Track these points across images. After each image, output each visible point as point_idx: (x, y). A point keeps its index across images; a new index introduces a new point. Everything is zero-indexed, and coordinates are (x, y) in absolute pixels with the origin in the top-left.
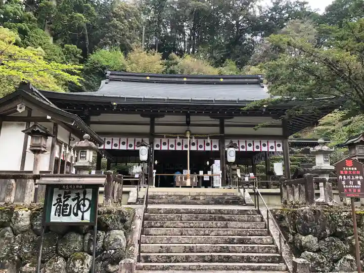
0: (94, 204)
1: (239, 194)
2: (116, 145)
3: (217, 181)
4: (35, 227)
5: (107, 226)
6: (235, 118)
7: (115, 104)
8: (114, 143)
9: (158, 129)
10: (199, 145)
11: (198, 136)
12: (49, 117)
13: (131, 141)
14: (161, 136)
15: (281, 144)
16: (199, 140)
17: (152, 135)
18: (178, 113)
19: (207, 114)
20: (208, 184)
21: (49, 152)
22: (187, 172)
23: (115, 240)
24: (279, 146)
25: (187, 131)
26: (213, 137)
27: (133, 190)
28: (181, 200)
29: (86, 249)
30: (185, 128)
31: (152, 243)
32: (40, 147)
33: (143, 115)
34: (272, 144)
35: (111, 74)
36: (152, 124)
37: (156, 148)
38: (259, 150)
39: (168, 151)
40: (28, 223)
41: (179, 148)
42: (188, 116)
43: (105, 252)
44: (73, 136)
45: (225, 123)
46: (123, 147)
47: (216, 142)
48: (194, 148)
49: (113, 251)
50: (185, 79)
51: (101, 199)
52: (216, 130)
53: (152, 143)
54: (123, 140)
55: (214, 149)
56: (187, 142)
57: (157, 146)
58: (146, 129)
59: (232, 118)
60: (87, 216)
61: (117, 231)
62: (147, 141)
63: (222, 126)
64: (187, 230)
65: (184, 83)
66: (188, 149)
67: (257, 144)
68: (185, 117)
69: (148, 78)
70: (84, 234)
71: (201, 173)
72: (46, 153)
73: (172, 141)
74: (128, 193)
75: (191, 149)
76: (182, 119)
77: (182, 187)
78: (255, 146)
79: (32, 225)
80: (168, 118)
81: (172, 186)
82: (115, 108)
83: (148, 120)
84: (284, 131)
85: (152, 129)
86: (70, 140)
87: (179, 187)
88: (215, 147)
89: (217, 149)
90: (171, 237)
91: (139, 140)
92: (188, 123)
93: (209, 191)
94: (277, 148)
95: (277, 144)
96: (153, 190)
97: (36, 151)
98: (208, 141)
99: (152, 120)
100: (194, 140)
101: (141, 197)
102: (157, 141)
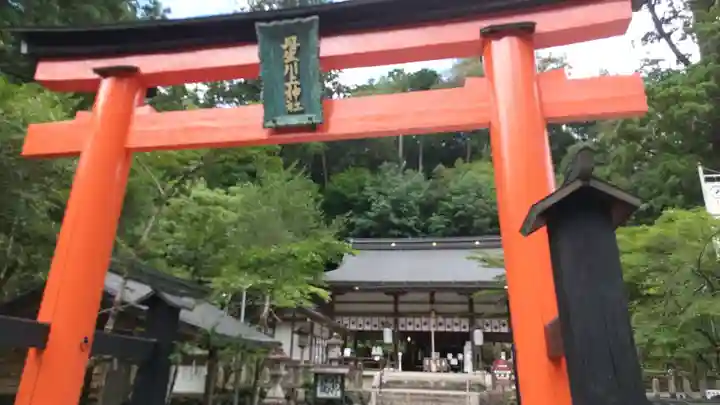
2: (360, 325)
3: (468, 367)
4: (308, 401)
7: (357, 288)
8: (359, 323)
10: (446, 325)
11: (446, 315)
12: (309, 320)
13: (376, 320)
14: (405, 315)
16: (446, 320)
17: (396, 314)
20: (458, 368)
22: (435, 355)
25: (431, 310)
26: (462, 315)
27: (376, 374)
28: (424, 385)
30: (430, 306)
33: (387, 294)
36: (396, 303)
37: (401, 329)
39: (414, 332)
40: (304, 397)
41: (425, 329)
42: (432, 294)
45: (474, 301)
46: (367, 328)
47: (465, 322)
48: (441, 329)
50: (434, 244)
51: (347, 383)
52: (465, 308)
53: (396, 322)
54: (368, 319)
55: (463, 330)
56: (433, 321)
57: (402, 326)
58: (390, 308)
60: (339, 394)
62: (391, 320)
65: (432, 250)
66: (432, 330)
68: (429, 294)
69: (393, 245)
71: (450, 356)
73: (418, 321)
74: (372, 377)
75: (436, 330)
76: (426, 296)
77: (428, 372)
80: (411, 297)
81: (421, 370)
83: (391, 298)
85: (396, 307)
87: (425, 371)
88: (464, 327)
89: (467, 330)
91: (384, 319)
92: (432, 302)
93: (458, 376)
96: (399, 374)
97: (302, 347)
98: (456, 320)
99: (396, 298)
100: (441, 320)
101: (384, 381)
102: (402, 320)
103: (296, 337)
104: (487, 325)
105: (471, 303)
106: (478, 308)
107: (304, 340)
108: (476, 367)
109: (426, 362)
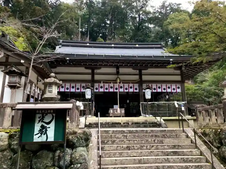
1: (156, 121)
2: (67, 89)
4: (12, 147)
5: (74, 144)
6: (149, 69)
7: (68, 58)
8: (66, 87)
9: (97, 77)
10: (125, 88)
11: (125, 82)
12: (22, 61)
13: (78, 85)
14: (99, 82)
15: (180, 87)
16: (125, 84)
17: (93, 81)
18: (111, 66)
19: (131, 66)
21: (22, 88)
22: (117, 107)
23: (81, 156)
24: (179, 88)
25: (117, 78)
26: (134, 82)
29: (56, 164)
30: (116, 76)
31: (108, 157)
32: (16, 83)
33: (86, 68)
34: (174, 87)
35: (63, 42)
36: (93, 74)
37: (95, 90)
38: (165, 91)
39: (104, 92)
40: (6, 143)
41: (111, 90)
42: (118, 68)
43: (72, 166)
44: (39, 78)
45: (142, 73)
46: (73, 90)
48: (121, 90)
49: (79, 165)
50: (113, 45)
52: (137, 77)
53: (93, 87)
54: (73, 85)
55: (135, 91)
56: (116, 86)
57: (97, 89)
58: (89, 77)
59: (147, 69)
61: (82, 148)
63: (140, 75)
64: (133, 146)
65: (112, 48)
66: (118, 91)
67: (164, 86)
68: (116, 69)
69: (88, 44)
70: (54, 151)
72: (20, 89)
73: (107, 85)
75: (120, 91)
76: (114, 70)
77: (114, 117)
78: (163, 89)
79: (10, 145)
80: (103, 70)
81: (108, 117)
82: (68, 62)
83: (90, 71)
84: (182, 78)
85: (93, 77)
86: (38, 81)
87: (112, 117)
88: (136, 89)
89: (137, 91)
90: (122, 152)
91: (84, 85)
92: (118, 73)
94: (177, 89)
95: (177, 87)
97: (13, 87)
98: (131, 85)
99: (93, 71)
100: (122, 85)
101: (88, 124)
102: (96, 85)
103: (7, 77)
106: (145, 78)
107: (16, 79)
109: (111, 111)
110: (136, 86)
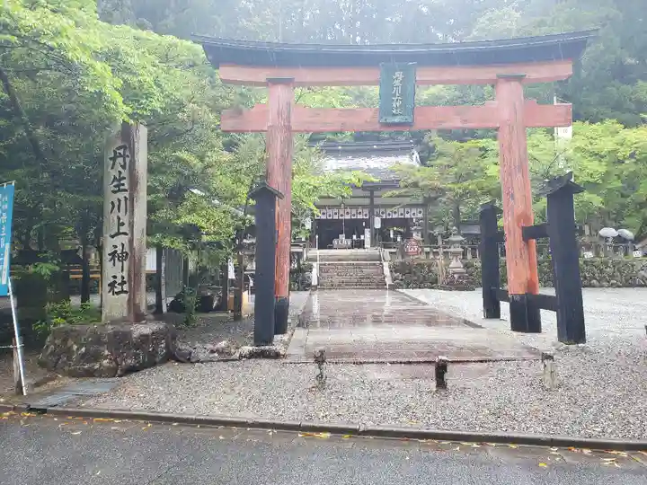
0: (298, 261)
1: (380, 254)
3: (367, 244)
10: (352, 214)
11: (352, 207)
15: (422, 211)
16: (352, 210)
20: (360, 244)
22: (342, 237)
23: (308, 276)
24: (420, 212)
26: (364, 207)
34: (414, 211)
37: (316, 218)
38: (402, 217)
39: (327, 220)
41: (336, 217)
45: (374, 195)
48: (348, 217)
52: (367, 201)
55: (365, 217)
56: (342, 212)
57: (318, 216)
59: (380, 190)
60: (296, 266)
66: (343, 218)
67: (401, 211)
71: (355, 237)
73: (330, 212)
75: (346, 218)
77: (338, 249)
78: (399, 214)
81: (331, 248)
87: (335, 249)
88: (365, 215)
89: (368, 217)
93: (360, 251)
94: (418, 215)
95: (418, 211)
96: (317, 252)
98: (360, 210)
100: (349, 210)
104: (383, 213)
105: (371, 198)
106: (377, 201)
108: (373, 245)
109: (335, 242)
110: (366, 211)
